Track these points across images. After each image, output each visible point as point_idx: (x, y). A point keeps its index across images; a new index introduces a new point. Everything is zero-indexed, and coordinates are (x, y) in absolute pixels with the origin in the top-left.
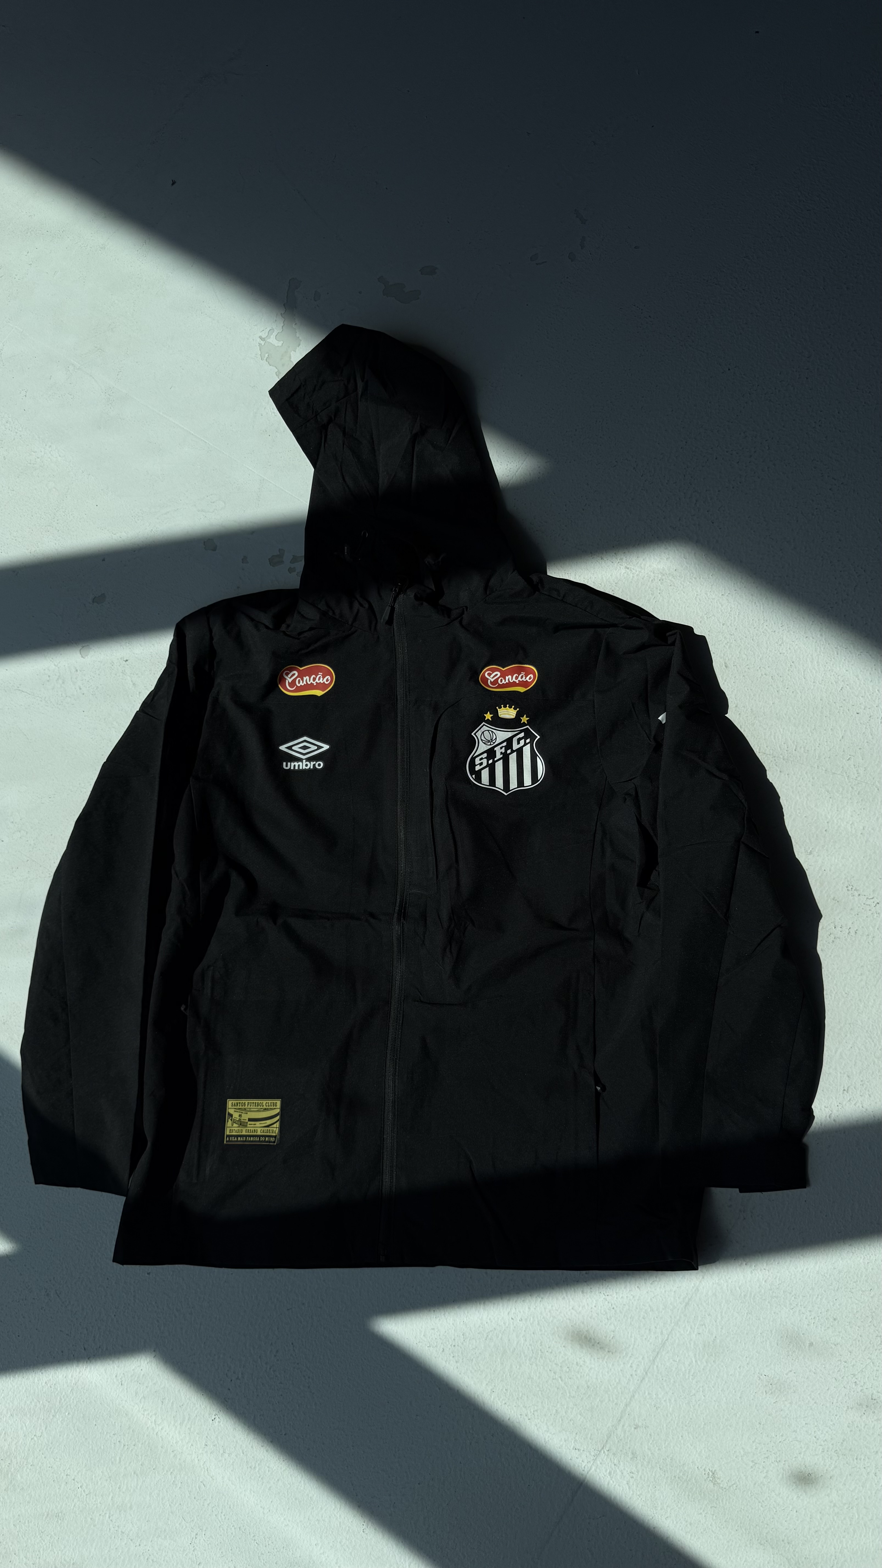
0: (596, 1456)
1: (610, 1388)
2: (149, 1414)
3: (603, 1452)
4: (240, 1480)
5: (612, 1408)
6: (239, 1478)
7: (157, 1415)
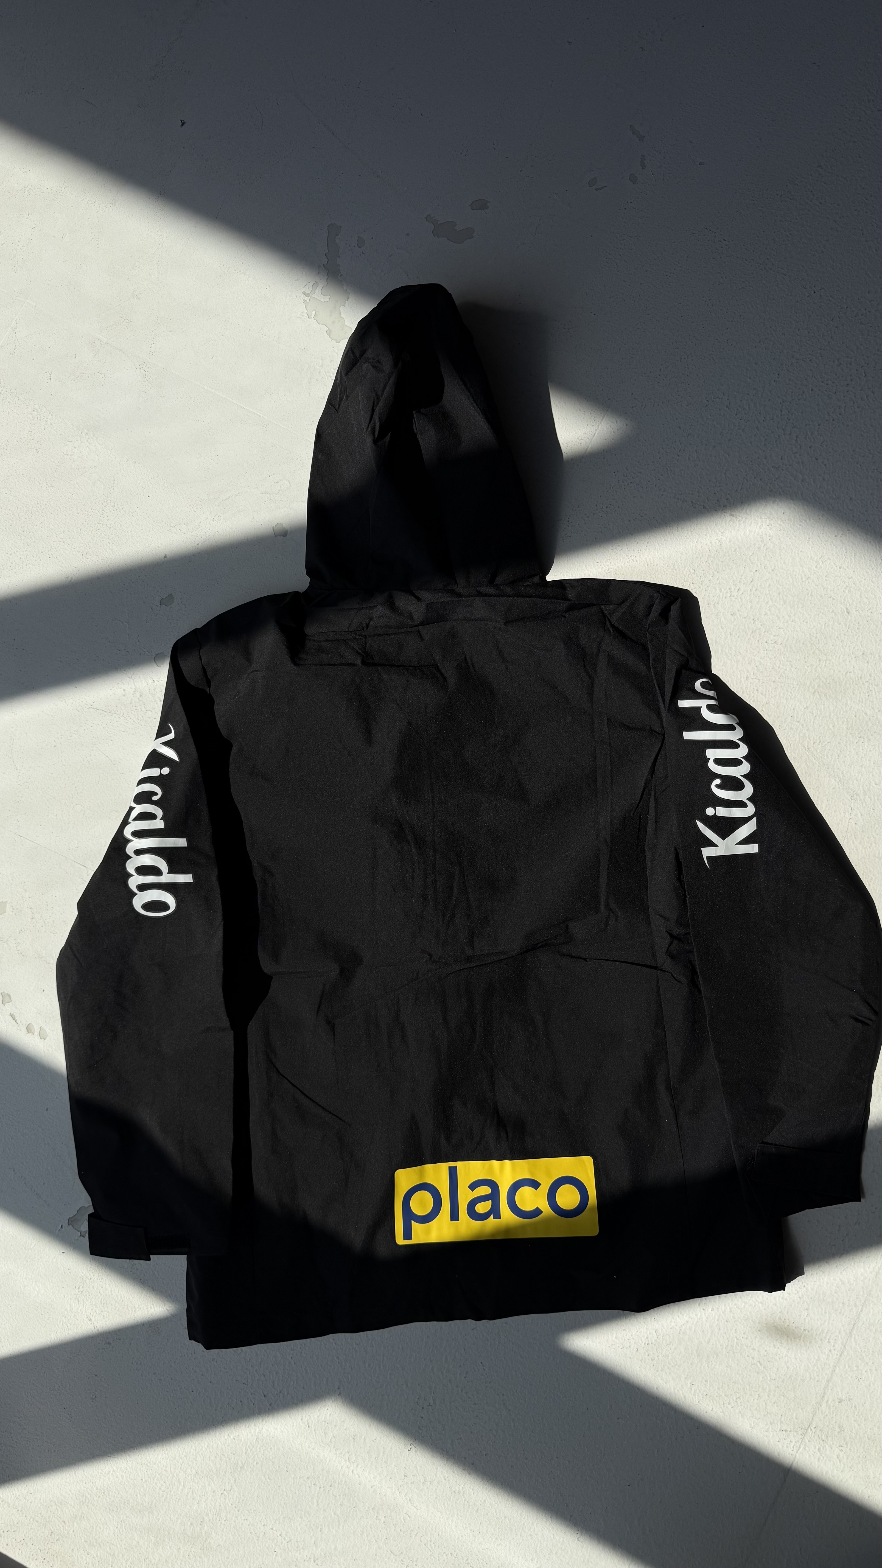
0: (804, 1434)
1: (811, 1366)
2: (341, 1452)
3: (810, 1430)
4: (445, 1507)
5: (814, 1386)
6: (444, 1504)
7: (350, 1453)
